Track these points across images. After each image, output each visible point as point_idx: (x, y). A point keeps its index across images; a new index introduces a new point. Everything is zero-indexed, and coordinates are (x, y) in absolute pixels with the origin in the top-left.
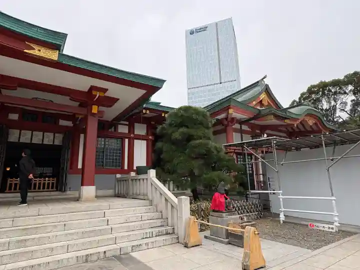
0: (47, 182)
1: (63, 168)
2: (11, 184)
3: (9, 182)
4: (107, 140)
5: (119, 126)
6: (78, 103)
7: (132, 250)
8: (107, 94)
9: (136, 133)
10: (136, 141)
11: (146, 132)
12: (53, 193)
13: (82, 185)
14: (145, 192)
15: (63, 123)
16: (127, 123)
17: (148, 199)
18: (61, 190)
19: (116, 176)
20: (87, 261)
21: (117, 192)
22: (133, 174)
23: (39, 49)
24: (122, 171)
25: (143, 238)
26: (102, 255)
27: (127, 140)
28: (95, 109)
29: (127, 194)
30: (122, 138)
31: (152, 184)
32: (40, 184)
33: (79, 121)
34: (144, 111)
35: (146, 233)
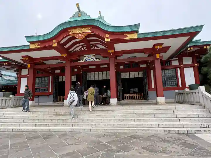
0: (139, 95)
1: (145, 89)
2: (126, 96)
3: (125, 96)
4: (166, 71)
5: (172, 61)
6: (148, 55)
7: (195, 132)
8: (163, 46)
9: (184, 64)
10: (185, 69)
11: (192, 62)
12: (142, 101)
13: (157, 96)
14: (198, 101)
15: (142, 66)
16: (177, 59)
17: (201, 105)
18: (146, 99)
19: (175, 91)
20: (169, 133)
21: (177, 100)
22: (187, 90)
23: (130, 35)
24: (179, 88)
25: (202, 128)
26: (177, 132)
27: (179, 70)
28: (158, 56)
29: (185, 102)
30: (175, 68)
31: (203, 95)
32: (136, 96)
33: (149, 63)
34: (189, 49)
35: (204, 125)
